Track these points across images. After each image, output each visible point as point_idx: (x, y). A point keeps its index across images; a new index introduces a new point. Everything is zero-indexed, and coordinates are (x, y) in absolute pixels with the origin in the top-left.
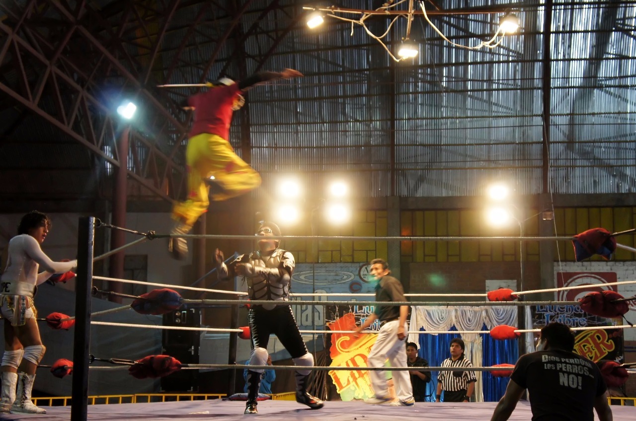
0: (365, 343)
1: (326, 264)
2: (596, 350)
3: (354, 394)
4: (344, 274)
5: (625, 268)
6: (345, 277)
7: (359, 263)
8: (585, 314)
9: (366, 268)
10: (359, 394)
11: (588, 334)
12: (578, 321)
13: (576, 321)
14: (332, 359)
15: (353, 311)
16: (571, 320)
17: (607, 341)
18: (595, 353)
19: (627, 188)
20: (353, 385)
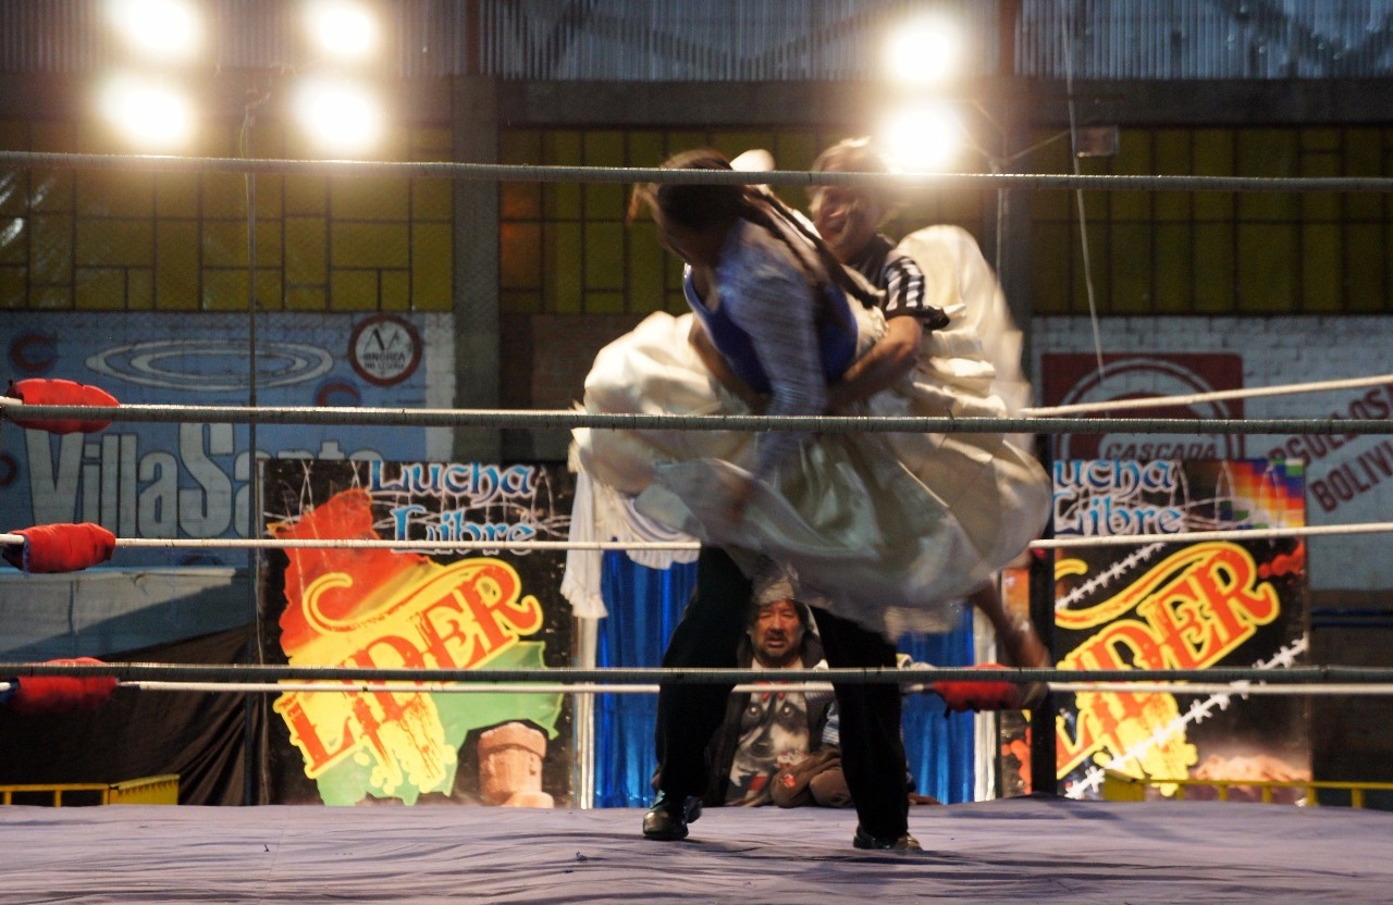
0: (410, 598)
1: (231, 317)
2: (1215, 620)
3: (368, 781)
4: (296, 354)
5: (1273, 338)
6: (300, 363)
7: (352, 313)
8: (1179, 491)
9: (376, 333)
10: (385, 780)
11: (1189, 565)
12: (1156, 517)
13: (1147, 519)
14: (287, 654)
15: (364, 482)
16: (1132, 513)
17: (1254, 588)
18: (1213, 628)
19: (1285, 59)
20: (366, 750)
